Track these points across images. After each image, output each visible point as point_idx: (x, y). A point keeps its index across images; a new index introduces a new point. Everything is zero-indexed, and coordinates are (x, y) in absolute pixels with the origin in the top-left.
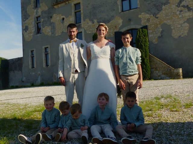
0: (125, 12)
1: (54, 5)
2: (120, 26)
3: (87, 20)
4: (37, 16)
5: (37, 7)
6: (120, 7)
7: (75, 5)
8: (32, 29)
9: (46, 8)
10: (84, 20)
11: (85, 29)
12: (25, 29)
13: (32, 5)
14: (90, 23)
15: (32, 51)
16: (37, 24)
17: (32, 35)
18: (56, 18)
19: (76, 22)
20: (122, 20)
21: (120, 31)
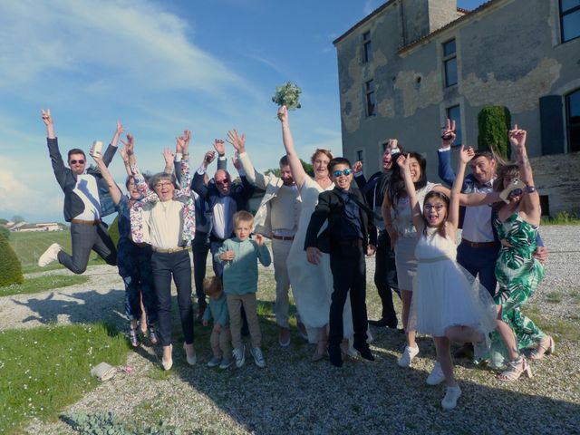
0: (568, 44)
1: (400, 52)
2: (554, 81)
3: (472, 76)
4: (367, 79)
5: (367, 60)
6: (555, 34)
7: (444, 45)
8: (359, 107)
9: (384, 61)
10: (464, 76)
11: (467, 97)
12: (346, 109)
13: (358, 57)
14: (479, 83)
15: (360, 152)
16: (368, 95)
17: (358, 119)
18: (405, 79)
19: (447, 82)
20: (560, 66)
21: (554, 94)
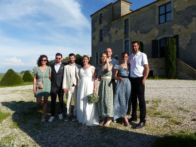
0: (161, 25)
1: (111, 22)
2: (156, 35)
3: (133, 31)
4: (100, 29)
5: (101, 23)
6: (157, 21)
7: (125, 20)
8: (97, 38)
9: (106, 24)
10: (131, 31)
11: (131, 38)
12: (93, 38)
13: (98, 22)
14: (135, 34)
15: (97, 53)
16: (101, 34)
17: (97, 42)
18: (113, 30)
19: (125, 33)
20: (158, 31)
21: (157, 39)
